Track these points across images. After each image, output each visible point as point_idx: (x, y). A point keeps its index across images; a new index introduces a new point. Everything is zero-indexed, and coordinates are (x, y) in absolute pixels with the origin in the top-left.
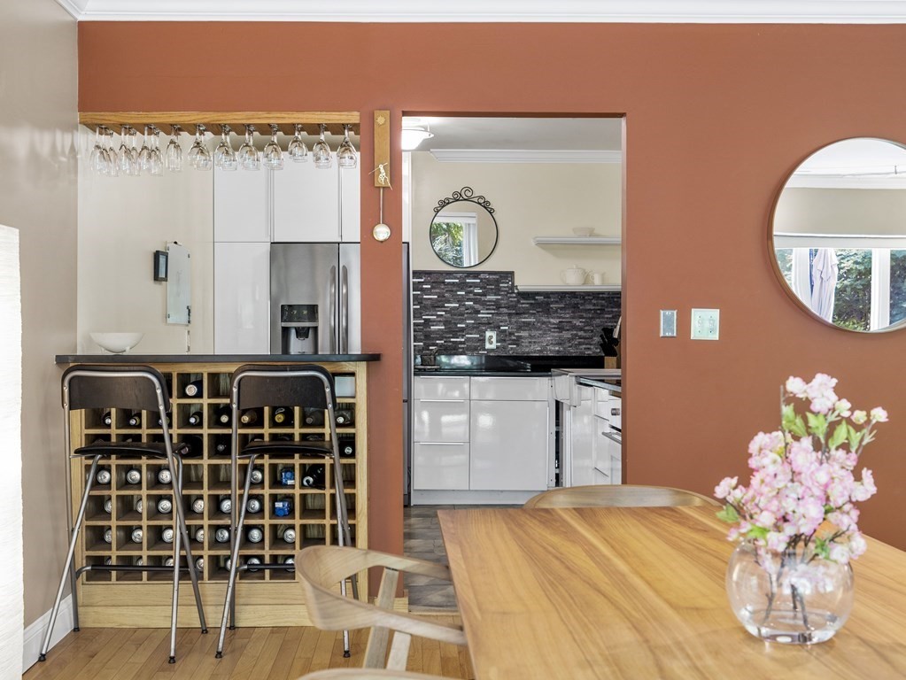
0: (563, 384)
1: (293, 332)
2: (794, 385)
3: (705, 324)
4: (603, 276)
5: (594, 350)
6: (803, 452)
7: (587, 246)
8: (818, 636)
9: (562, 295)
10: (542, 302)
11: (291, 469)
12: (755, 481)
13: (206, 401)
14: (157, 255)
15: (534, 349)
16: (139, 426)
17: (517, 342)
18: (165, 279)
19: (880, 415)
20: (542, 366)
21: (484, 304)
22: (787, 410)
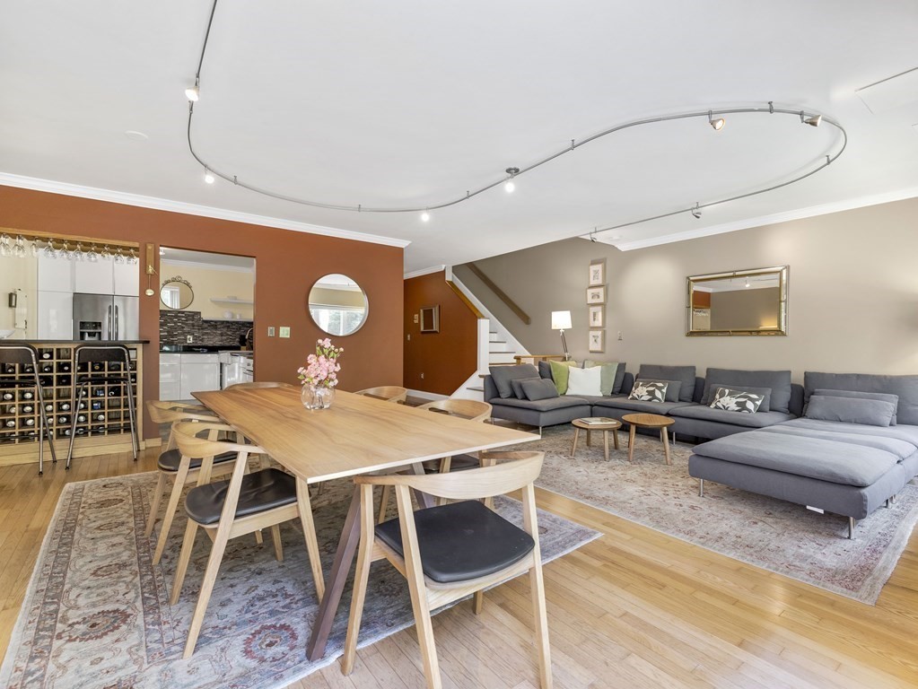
0: (224, 356)
1: (87, 335)
2: (320, 341)
3: (285, 332)
4: (240, 315)
5: (236, 344)
6: (322, 358)
7: (234, 303)
8: (325, 407)
9: (223, 322)
10: (213, 325)
11: (103, 389)
12: (309, 367)
13: (55, 361)
14: (11, 295)
15: (210, 343)
16: (14, 372)
17: (202, 340)
18: (15, 306)
19: (342, 349)
20: (213, 349)
21: (186, 324)
22: (318, 348)
